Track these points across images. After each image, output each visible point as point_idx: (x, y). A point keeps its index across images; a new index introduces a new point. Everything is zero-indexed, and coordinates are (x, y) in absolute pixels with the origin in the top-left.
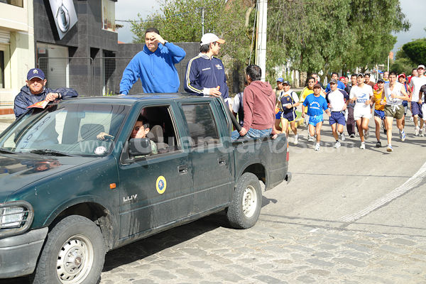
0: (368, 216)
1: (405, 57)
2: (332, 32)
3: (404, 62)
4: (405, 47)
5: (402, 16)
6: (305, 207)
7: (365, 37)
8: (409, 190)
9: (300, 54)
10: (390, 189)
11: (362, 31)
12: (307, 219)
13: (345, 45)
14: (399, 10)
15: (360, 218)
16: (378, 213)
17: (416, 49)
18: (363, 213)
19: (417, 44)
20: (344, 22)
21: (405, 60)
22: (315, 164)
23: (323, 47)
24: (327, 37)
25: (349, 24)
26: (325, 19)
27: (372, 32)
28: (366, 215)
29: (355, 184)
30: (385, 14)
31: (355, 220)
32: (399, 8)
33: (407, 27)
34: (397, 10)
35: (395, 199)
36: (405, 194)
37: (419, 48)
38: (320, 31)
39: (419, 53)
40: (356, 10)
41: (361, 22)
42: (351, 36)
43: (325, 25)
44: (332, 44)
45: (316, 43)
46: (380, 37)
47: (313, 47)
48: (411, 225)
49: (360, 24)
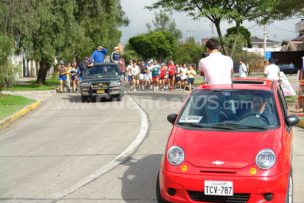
0: (76, 192)
1: (132, 50)
2: (60, 25)
3: (132, 54)
4: (131, 41)
5: (122, 13)
6: (20, 187)
7: (91, 30)
8: (116, 166)
9: (32, 44)
10: (100, 166)
11: (89, 25)
12: (20, 199)
13: (74, 37)
14: (120, 7)
15: (69, 194)
16: (86, 189)
17: (140, 42)
18: (72, 189)
19: (140, 38)
20: (71, 16)
21: (133, 52)
22: (36, 147)
23: (53, 39)
24: (56, 30)
25: (76, 19)
26: (54, 13)
27: (98, 26)
28: (75, 191)
29: (71, 163)
30: (108, 10)
31: (64, 196)
32: (120, 6)
33: (127, 23)
34: (118, 7)
35: (103, 175)
36: (112, 170)
37: (142, 42)
38: (49, 24)
39: (142, 46)
40: (83, 6)
41: (87, 17)
42: (78, 30)
43: (54, 19)
44: (62, 37)
45: (47, 34)
46: (107, 30)
47: (44, 38)
48: (112, 197)
49: (86, 20)
